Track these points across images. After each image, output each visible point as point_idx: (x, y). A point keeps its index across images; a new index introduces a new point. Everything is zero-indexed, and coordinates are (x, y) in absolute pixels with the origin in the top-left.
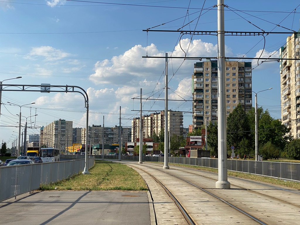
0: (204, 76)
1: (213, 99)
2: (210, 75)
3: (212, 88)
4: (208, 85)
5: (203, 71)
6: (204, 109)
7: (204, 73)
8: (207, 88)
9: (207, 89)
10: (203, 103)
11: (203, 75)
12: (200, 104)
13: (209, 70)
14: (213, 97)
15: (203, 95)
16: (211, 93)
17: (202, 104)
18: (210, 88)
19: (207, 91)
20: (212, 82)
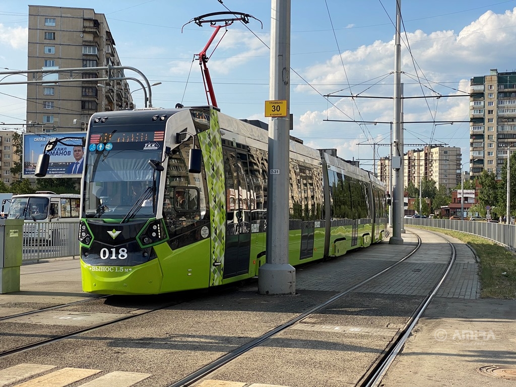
0: (485, 98)
1: (499, 132)
2: (495, 96)
3: (498, 115)
4: (492, 111)
5: (484, 90)
6: (485, 149)
7: (486, 93)
8: (490, 116)
9: (490, 118)
10: (483, 138)
11: (483, 96)
12: (479, 141)
13: (493, 88)
14: (500, 130)
15: (483, 128)
16: (497, 124)
17: (482, 140)
18: (496, 115)
19: (490, 120)
20: (498, 107)
